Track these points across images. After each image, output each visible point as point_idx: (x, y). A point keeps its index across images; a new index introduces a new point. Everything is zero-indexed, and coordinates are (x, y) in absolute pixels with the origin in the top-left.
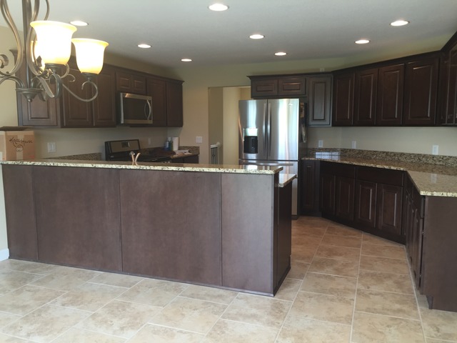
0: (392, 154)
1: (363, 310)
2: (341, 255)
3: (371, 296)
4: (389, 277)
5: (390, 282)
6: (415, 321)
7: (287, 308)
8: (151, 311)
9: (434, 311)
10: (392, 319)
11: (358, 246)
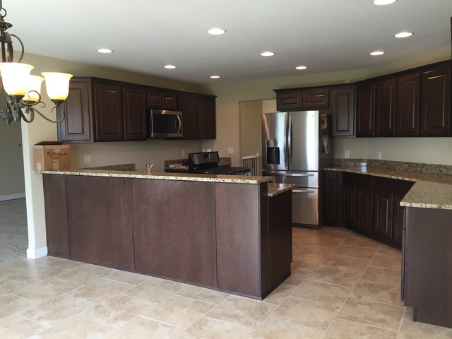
0: (415, 165)
1: (343, 318)
2: (347, 265)
3: (359, 305)
4: (387, 288)
5: (385, 294)
6: (392, 332)
7: (270, 311)
8: (146, 306)
9: (417, 323)
10: (369, 328)
11: (370, 258)
